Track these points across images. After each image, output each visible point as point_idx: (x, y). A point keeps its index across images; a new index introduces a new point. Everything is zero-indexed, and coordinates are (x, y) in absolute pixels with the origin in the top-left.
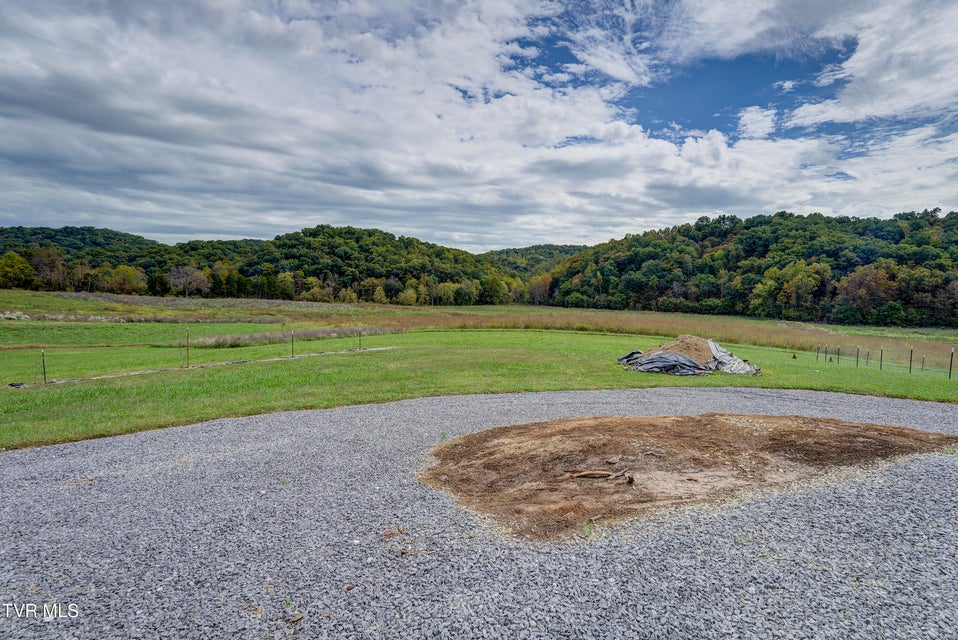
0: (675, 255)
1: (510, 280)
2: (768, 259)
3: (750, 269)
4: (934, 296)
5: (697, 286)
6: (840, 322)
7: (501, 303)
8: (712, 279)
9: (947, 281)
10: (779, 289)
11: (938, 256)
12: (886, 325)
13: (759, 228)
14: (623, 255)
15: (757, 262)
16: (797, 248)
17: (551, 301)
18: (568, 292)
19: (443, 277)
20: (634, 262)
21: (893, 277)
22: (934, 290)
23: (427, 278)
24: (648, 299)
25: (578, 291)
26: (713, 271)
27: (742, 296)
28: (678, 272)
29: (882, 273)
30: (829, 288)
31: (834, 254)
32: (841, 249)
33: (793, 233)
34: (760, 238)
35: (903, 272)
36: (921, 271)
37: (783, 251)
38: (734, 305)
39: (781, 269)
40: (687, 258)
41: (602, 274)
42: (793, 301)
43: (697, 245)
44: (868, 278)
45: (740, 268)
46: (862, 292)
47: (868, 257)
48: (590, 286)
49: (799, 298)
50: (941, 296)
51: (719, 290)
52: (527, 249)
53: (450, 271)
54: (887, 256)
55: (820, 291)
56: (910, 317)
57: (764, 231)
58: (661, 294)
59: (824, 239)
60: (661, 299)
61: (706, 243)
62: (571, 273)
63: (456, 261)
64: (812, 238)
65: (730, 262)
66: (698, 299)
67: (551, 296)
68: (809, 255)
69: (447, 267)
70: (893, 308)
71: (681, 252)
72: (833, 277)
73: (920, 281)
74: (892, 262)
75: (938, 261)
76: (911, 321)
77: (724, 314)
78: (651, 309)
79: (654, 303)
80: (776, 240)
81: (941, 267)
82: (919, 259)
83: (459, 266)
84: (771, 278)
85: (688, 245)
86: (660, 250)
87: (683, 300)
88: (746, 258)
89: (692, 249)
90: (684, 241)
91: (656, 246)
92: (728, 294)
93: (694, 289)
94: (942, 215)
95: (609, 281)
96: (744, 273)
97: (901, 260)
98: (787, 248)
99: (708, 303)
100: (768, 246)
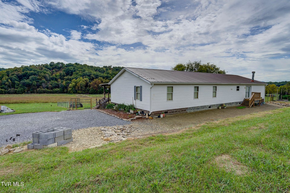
0: (42, 74)
2: (72, 77)
3: (68, 79)
5: (51, 85)
6: (92, 93)
8: (56, 82)
10: (76, 85)
13: (70, 67)
14: (20, 73)
15: (70, 77)
16: (80, 73)
20: (26, 76)
21: (102, 82)
24: (33, 89)
26: (56, 80)
27: (66, 87)
28: (44, 80)
29: (100, 81)
30: (89, 85)
31: (89, 76)
32: (91, 75)
33: (79, 69)
34: (70, 70)
35: (104, 81)
37: (77, 74)
38: (64, 90)
39: (76, 79)
40: (47, 75)
41: (11, 80)
42: (80, 89)
43: (51, 71)
44: (97, 82)
45: (65, 79)
46: (96, 85)
47: (97, 77)
48: (5, 85)
49: (81, 87)
51: (59, 86)
54: (101, 77)
55: (87, 85)
57: (71, 68)
58: (38, 88)
59: (87, 71)
60: (38, 89)
61: (54, 70)
64: (84, 71)
65: (62, 77)
66: (52, 89)
68: (83, 76)
71: (44, 73)
72: (89, 82)
74: (102, 78)
77: (61, 93)
78: (35, 93)
79: (35, 91)
80: (75, 71)
84: (74, 82)
85: (47, 71)
86: (36, 72)
87: (46, 89)
88: (66, 76)
89: (49, 72)
90: (46, 70)
91: (34, 71)
92: (62, 87)
93: (50, 86)
94: (112, 67)
95: (14, 83)
96: (66, 80)
97: (104, 78)
98: (78, 74)
99: (55, 90)
100: (72, 73)
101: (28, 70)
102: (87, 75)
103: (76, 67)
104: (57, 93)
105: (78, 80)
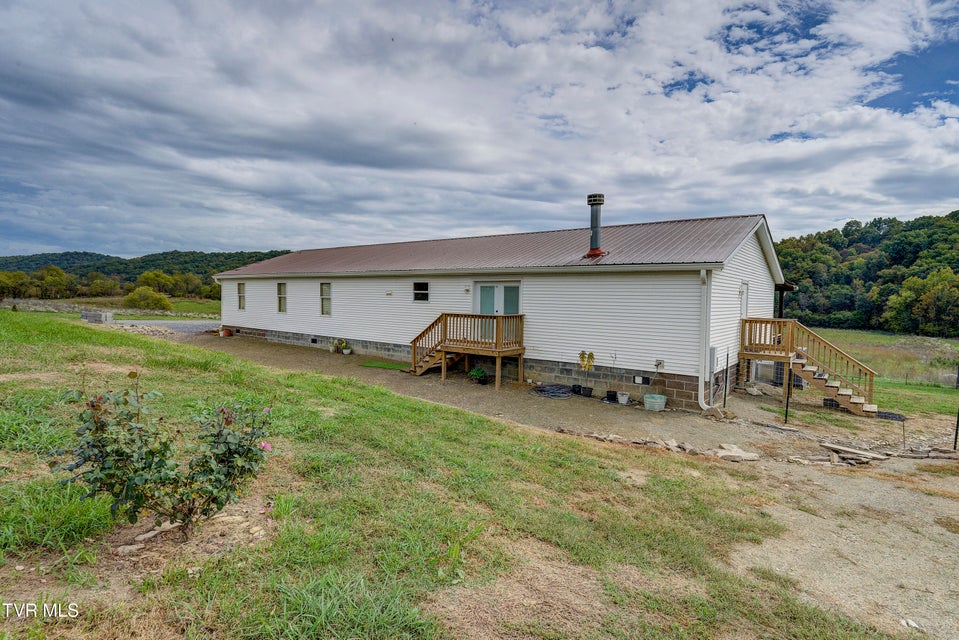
0: (807, 265)
2: (914, 268)
3: (892, 279)
5: (828, 297)
8: (846, 290)
13: (912, 233)
15: (901, 270)
16: (953, 254)
26: (848, 281)
27: (879, 308)
28: (807, 282)
34: (910, 244)
37: (933, 257)
38: (870, 319)
39: (923, 278)
40: (821, 267)
43: (837, 253)
45: (880, 277)
51: (852, 302)
61: (852, 250)
65: (870, 275)
66: (828, 311)
71: (814, 261)
77: (855, 328)
80: (931, 243)
85: (826, 253)
88: (889, 266)
89: (830, 257)
90: (822, 249)
91: (786, 255)
92: (863, 306)
93: (823, 301)
96: (884, 283)
98: (939, 254)
99: (837, 316)
100: (918, 252)
103: (941, 230)
104: (842, 328)
105: (932, 278)
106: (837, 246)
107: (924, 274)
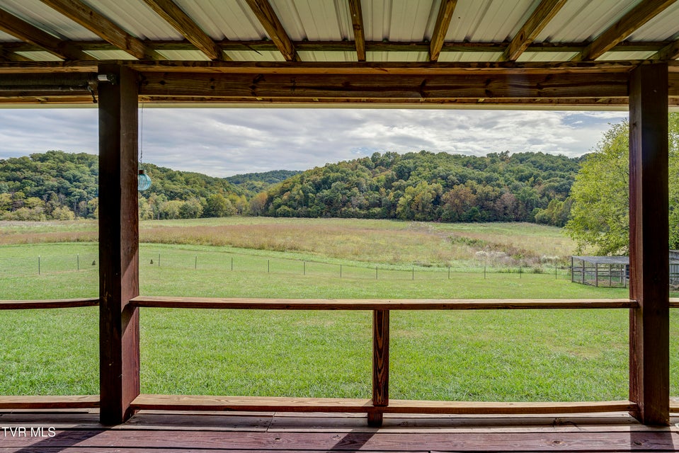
0: (354, 179)
1: (236, 197)
2: (409, 182)
3: (399, 188)
4: (494, 203)
5: (367, 199)
6: (447, 221)
7: (226, 215)
8: (376, 195)
9: (501, 193)
10: (413, 200)
11: (498, 179)
12: (472, 221)
13: (406, 161)
14: (319, 179)
15: (403, 182)
16: (426, 173)
17: (266, 213)
18: (279, 206)
19: (172, 196)
20: (326, 183)
21: (475, 192)
22: (494, 200)
23: (156, 197)
24: (336, 209)
25: (286, 204)
26: (377, 189)
27: (394, 205)
28: (355, 190)
29: (468, 189)
30: (442, 199)
31: (444, 178)
32: (449, 175)
33: (425, 164)
34: (406, 167)
35: (480, 188)
36: (489, 188)
37: (418, 175)
38: (389, 213)
39: (415, 187)
40: (363, 180)
41: (304, 192)
42: (420, 208)
43: (370, 172)
44: (462, 192)
45: (393, 187)
46: (457, 201)
47: (463, 179)
48: (295, 201)
49: (424, 206)
50: (498, 203)
51: (380, 202)
52: (266, 174)
53: (179, 191)
54: (472, 179)
55: (437, 201)
56: (484, 216)
57: (410, 163)
58: (344, 205)
59: (440, 168)
60: (343, 209)
61: (377, 170)
62: (283, 191)
63: (187, 183)
64: (435, 168)
65: (388, 184)
66: (368, 208)
67: (267, 209)
68: (430, 180)
69: (177, 188)
70: (474, 211)
71: (358, 176)
72: (444, 192)
73: (487, 194)
74: (474, 182)
75: (498, 182)
76: (484, 218)
77: (383, 218)
78: (336, 217)
79: (339, 212)
80: (416, 167)
81: (499, 186)
82: (489, 180)
83: (189, 187)
84: (408, 193)
85: (364, 171)
86: (344, 174)
87: (358, 209)
88: (397, 180)
89: (366, 174)
90: (362, 169)
91: (342, 172)
92: (386, 204)
93: (365, 202)
94: (510, 155)
95: (308, 197)
96: (396, 190)
97: (479, 182)
98: (420, 174)
99: (374, 211)
100: (410, 172)
101: (332, 171)
102: (441, 176)
103: (419, 160)
104: (376, 218)
105: (419, 187)
106: (370, 168)
107: (415, 185)
